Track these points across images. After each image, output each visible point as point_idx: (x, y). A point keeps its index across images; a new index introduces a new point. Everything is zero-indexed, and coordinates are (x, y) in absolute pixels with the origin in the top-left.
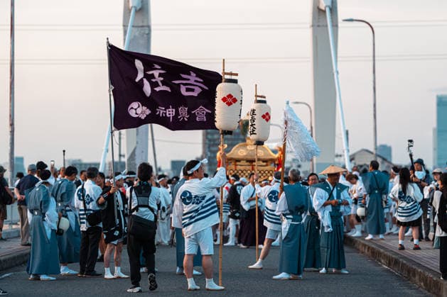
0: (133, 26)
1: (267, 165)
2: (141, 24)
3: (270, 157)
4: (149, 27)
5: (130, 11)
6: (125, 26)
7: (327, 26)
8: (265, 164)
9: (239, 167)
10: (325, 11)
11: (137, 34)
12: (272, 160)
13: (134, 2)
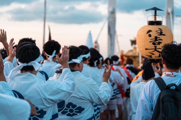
13: (111, 9)
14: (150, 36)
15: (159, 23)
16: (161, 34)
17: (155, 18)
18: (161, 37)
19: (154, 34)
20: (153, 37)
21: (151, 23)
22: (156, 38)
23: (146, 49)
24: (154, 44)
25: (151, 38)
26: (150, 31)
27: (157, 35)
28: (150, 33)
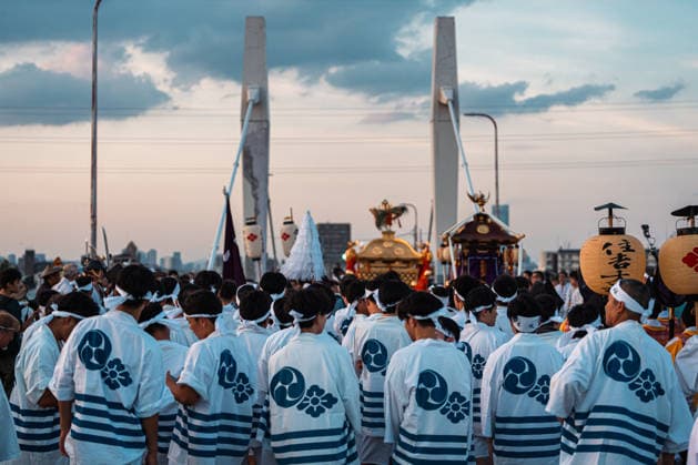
0: (250, 121)
1: (408, 267)
2: (259, 118)
3: (411, 257)
4: (267, 122)
5: (247, 104)
6: (243, 121)
7: (450, 121)
8: (404, 265)
9: (373, 269)
10: (446, 106)
11: (255, 129)
12: (415, 260)
13: (252, 95)
14: (609, 253)
15: (620, 231)
16: (628, 249)
17: (611, 223)
18: (629, 254)
19: (616, 250)
20: (614, 255)
21: (604, 232)
22: (620, 256)
23: (603, 277)
24: (616, 266)
25: (612, 256)
26: (607, 245)
27: (621, 251)
28: (609, 248)
